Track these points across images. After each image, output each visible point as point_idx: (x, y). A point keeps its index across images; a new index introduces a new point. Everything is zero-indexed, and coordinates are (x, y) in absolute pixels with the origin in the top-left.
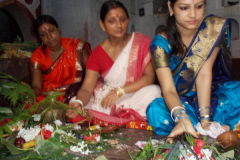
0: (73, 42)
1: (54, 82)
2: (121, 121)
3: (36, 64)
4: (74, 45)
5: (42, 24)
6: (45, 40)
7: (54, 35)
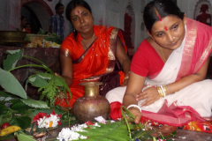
0: (106, 30)
1: (86, 71)
2: (179, 121)
3: (67, 52)
4: (107, 32)
5: (75, 7)
6: (77, 24)
7: (87, 20)
